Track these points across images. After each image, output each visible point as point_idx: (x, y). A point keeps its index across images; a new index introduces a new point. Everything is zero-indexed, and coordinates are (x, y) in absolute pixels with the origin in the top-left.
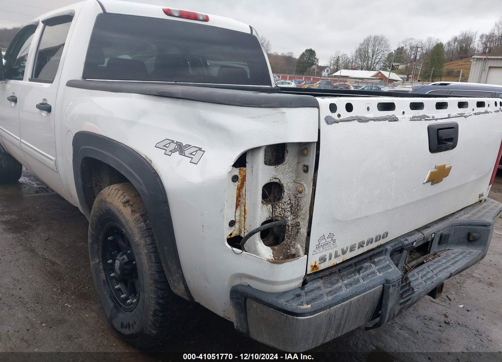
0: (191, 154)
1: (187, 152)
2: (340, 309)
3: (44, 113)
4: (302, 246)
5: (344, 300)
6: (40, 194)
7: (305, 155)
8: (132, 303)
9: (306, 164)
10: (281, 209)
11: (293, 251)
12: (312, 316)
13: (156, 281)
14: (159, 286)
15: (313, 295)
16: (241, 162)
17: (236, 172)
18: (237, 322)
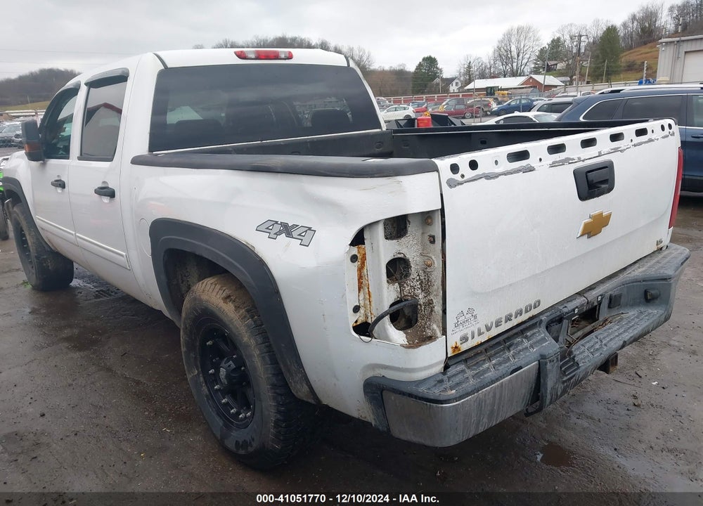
0: (300, 235)
1: (295, 234)
2: (489, 393)
3: (106, 200)
4: (438, 327)
5: (493, 382)
6: (101, 299)
7: (430, 224)
8: (246, 417)
9: (433, 234)
10: (409, 287)
11: (429, 333)
12: (458, 403)
13: (274, 386)
14: (278, 391)
15: (457, 379)
16: (358, 240)
17: (355, 251)
18: (375, 419)
